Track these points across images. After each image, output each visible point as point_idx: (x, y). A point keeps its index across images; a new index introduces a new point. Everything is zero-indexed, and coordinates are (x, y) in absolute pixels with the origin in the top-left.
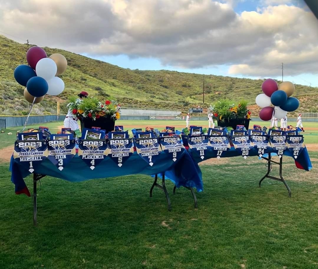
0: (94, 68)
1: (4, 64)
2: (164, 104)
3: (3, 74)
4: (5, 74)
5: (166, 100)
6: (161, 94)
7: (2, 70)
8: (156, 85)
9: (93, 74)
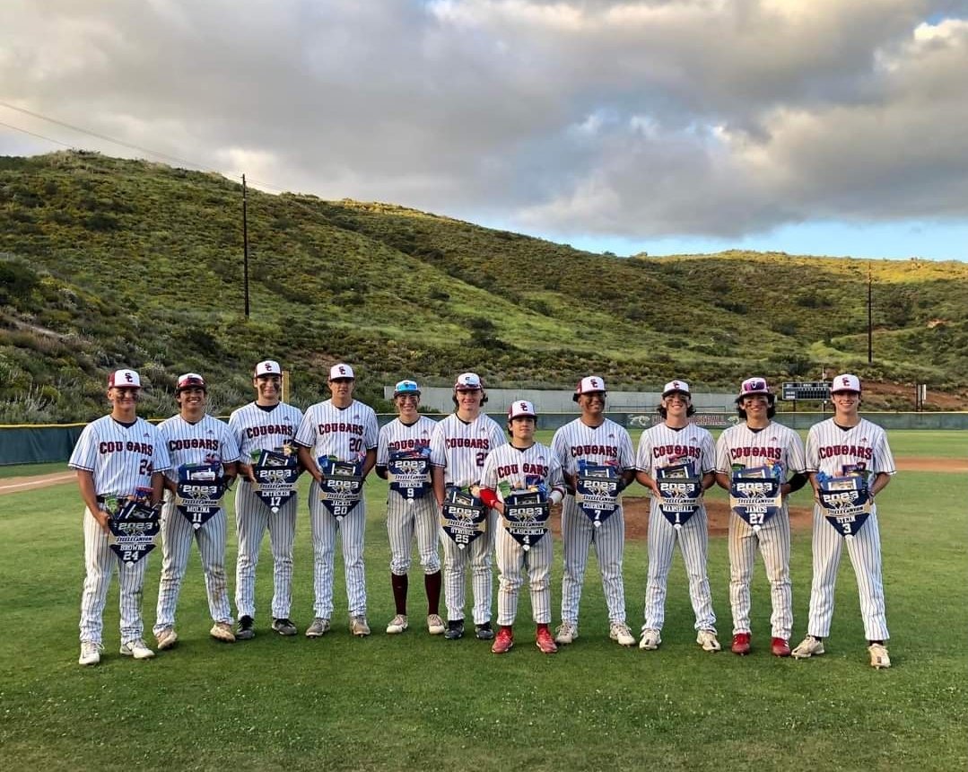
0: (488, 258)
1: (197, 258)
2: (711, 370)
3: (183, 289)
4: (188, 288)
5: (725, 353)
6: (712, 334)
7: (185, 275)
8: (699, 302)
9: (479, 277)
